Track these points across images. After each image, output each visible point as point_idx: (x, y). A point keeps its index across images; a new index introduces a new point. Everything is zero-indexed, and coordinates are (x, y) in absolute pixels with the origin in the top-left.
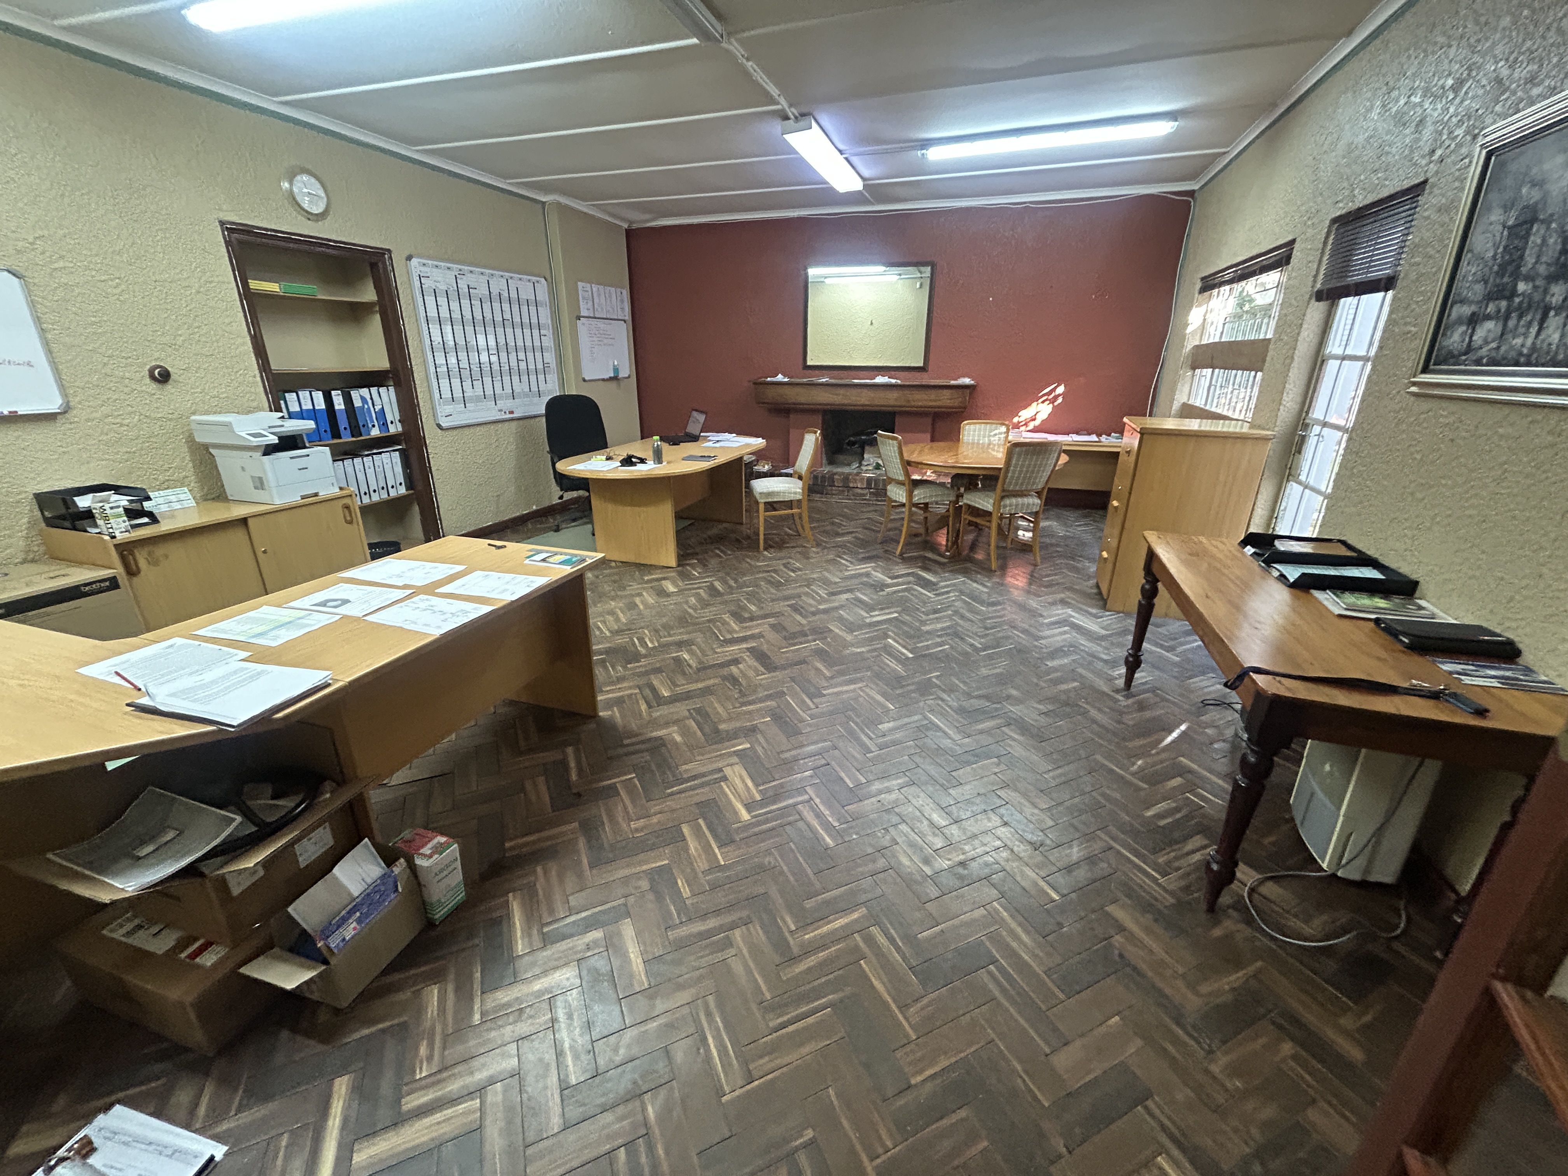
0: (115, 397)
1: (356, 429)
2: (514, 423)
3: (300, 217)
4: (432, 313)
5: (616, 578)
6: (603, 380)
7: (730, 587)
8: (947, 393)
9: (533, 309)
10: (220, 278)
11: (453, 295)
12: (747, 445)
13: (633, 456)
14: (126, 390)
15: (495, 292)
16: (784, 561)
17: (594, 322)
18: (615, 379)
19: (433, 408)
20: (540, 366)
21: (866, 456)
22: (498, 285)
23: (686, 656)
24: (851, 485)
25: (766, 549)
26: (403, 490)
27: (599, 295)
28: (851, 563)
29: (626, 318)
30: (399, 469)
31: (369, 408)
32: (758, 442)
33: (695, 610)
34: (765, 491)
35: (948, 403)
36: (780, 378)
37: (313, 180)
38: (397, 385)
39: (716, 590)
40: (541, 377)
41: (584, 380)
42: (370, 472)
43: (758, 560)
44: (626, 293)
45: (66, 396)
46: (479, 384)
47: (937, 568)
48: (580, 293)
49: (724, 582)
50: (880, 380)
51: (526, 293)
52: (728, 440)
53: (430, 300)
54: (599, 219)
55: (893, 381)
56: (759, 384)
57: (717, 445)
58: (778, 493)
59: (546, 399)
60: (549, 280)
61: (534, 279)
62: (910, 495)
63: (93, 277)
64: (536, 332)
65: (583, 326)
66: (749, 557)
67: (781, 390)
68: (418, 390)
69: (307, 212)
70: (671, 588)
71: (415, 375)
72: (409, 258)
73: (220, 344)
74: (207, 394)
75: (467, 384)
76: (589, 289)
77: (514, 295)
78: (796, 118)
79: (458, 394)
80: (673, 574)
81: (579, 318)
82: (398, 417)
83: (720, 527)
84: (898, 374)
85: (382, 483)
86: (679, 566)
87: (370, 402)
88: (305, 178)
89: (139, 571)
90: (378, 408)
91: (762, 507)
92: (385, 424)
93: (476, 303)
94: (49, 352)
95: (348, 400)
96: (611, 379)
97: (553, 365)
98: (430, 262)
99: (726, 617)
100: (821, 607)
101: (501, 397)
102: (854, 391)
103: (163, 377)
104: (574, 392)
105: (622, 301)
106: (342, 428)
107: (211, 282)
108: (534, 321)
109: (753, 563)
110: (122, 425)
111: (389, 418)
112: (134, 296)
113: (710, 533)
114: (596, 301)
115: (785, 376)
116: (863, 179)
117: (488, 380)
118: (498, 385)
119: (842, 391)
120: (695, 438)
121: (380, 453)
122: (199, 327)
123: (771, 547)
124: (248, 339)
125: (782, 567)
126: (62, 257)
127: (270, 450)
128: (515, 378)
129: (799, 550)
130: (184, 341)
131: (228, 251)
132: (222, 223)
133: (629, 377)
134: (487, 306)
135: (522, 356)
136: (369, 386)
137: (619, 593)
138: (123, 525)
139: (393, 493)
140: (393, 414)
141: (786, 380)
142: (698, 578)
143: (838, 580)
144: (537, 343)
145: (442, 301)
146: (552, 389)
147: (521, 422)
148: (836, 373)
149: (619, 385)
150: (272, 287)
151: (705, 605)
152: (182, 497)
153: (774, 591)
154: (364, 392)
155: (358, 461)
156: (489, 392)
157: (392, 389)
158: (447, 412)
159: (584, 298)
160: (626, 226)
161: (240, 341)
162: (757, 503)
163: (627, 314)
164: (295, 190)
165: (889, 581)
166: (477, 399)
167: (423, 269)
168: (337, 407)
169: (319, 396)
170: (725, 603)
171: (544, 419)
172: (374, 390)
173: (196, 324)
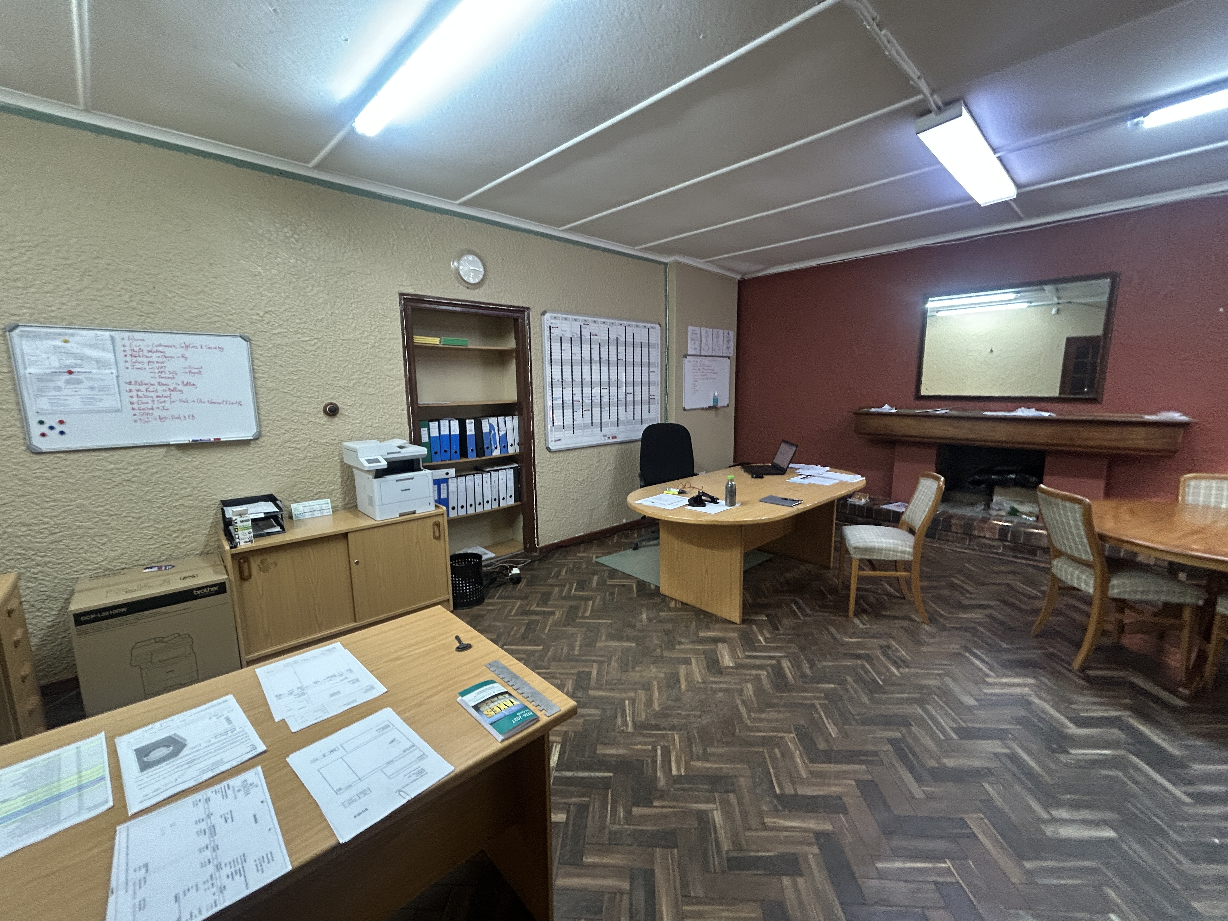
0: (294, 427)
1: (480, 450)
2: (617, 446)
3: (461, 287)
4: (556, 356)
5: (669, 626)
6: (703, 409)
7: (803, 676)
8: (1141, 431)
9: (645, 350)
10: (392, 336)
11: (576, 342)
12: (842, 483)
13: (704, 494)
14: (305, 422)
15: (613, 337)
16: (883, 642)
17: (698, 359)
18: (714, 408)
19: (546, 435)
20: (645, 397)
21: (996, 498)
22: (617, 332)
23: (718, 817)
24: (976, 533)
25: (856, 614)
26: (511, 502)
27: (707, 337)
28: (991, 668)
29: (731, 355)
30: (511, 484)
31: (495, 433)
32: (856, 480)
33: (749, 710)
34: (861, 545)
35: (1142, 444)
36: (886, 408)
37: (476, 259)
38: (520, 415)
39: (784, 676)
40: (645, 407)
41: (684, 409)
42: (487, 486)
43: (845, 633)
44: (733, 334)
45: (260, 426)
46: (587, 414)
47: (1165, 716)
48: (690, 334)
49: (796, 665)
50: (1022, 412)
51: (641, 336)
52: (819, 476)
53: (556, 346)
54: (714, 274)
55: (1046, 414)
56: (861, 415)
57: (806, 481)
58: (880, 550)
59: (645, 426)
60: (663, 325)
61: (649, 325)
62: (1103, 584)
63: (299, 338)
64: (645, 370)
65: (688, 363)
66: (832, 623)
67: (887, 421)
68: (535, 419)
69: (467, 283)
70: (727, 661)
71: (535, 406)
72: (544, 313)
73: (382, 386)
74: (364, 424)
75: (578, 414)
76: (698, 332)
77: (630, 339)
78: (939, 108)
79: (569, 421)
80: (735, 635)
81: (685, 356)
82: (517, 441)
83: (802, 568)
84: (1051, 405)
85: (495, 496)
86: (744, 621)
87: (496, 428)
88: (470, 258)
89: (250, 576)
90: (501, 433)
91: (855, 565)
92: (506, 447)
93: (595, 347)
94: (256, 394)
95: (478, 427)
96: (710, 408)
97: (658, 397)
98: (560, 316)
99: (790, 738)
100: (950, 763)
101: (607, 425)
102: (985, 425)
103: (332, 411)
104: (673, 422)
105: (728, 341)
106: (469, 450)
107: (385, 339)
108: (645, 359)
109: (838, 636)
110: (296, 448)
111: (510, 441)
112: (325, 352)
113: (789, 575)
114: (704, 340)
115: (892, 406)
116: (1018, 186)
117: (596, 410)
118: (605, 415)
119: (968, 425)
120: (780, 471)
121: (498, 470)
122: (368, 373)
123: (864, 611)
124: (403, 382)
125: (879, 653)
126: (280, 326)
127: (380, 474)
128: (622, 409)
129: (905, 623)
130: (354, 384)
131: (402, 317)
132: (401, 295)
133: (728, 406)
134: (604, 350)
135: (630, 389)
136: (497, 416)
137: (666, 654)
138: (248, 536)
139: (503, 504)
140: (513, 438)
141: (894, 411)
142: (763, 649)
143: (972, 702)
144: (645, 379)
145: (566, 346)
146: (654, 417)
147: (623, 446)
148: (959, 404)
149: (716, 415)
150: (435, 341)
151: (765, 704)
152: (324, 507)
153: (865, 699)
154: (493, 420)
155: (478, 477)
156: (597, 420)
157: (516, 418)
158: (557, 437)
159: (692, 340)
160: (739, 277)
161: (398, 382)
162: (851, 560)
163: (732, 352)
164: (461, 267)
165: (1072, 729)
166: (585, 426)
167: (554, 321)
168: (468, 433)
169: (455, 424)
170: (792, 706)
171: (640, 443)
172: (501, 419)
173: (366, 371)
